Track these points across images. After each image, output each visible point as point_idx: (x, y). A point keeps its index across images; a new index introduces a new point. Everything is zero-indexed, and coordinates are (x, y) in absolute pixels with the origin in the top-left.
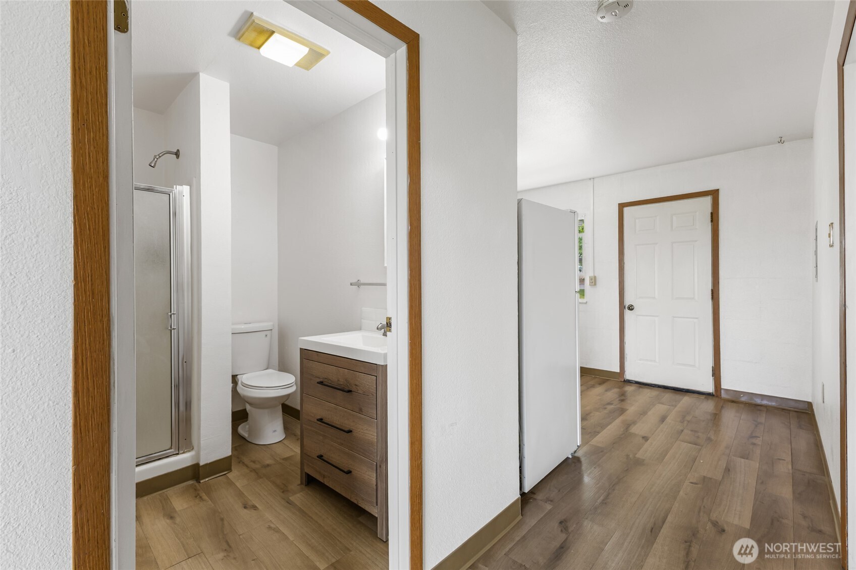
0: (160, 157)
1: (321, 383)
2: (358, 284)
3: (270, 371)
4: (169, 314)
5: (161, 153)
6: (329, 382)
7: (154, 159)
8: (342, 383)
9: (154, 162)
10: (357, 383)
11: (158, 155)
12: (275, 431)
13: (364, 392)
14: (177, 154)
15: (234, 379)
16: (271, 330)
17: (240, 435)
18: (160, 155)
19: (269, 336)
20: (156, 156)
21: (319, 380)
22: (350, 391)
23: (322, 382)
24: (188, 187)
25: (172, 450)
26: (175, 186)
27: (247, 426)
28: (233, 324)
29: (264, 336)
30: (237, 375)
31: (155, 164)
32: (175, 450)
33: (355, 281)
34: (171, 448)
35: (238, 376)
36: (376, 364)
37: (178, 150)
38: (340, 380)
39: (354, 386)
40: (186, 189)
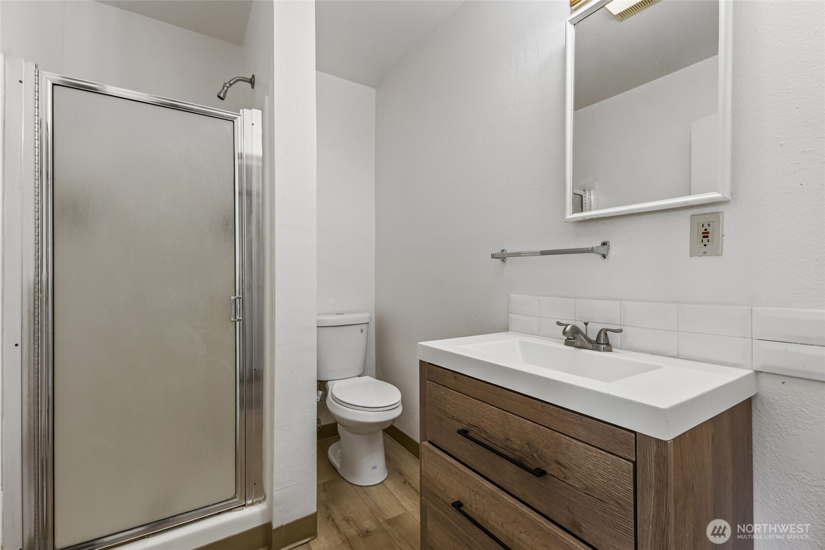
0: (231, 85)
1: (464, 433)
2: (502, 257)
3: (367, 379)
4: (233, 298)
5: (231, 81)
6: (483, 435)
7: (223, 88)
8: (516, 447)
9: (224, 91)
10: (563, 460)
11: (229, 82)
12: (374, 468)
13: (587, 489)
14: (252, 81)
15: (322, 386)
16: (368, 323)
17: (330, 462)
18: (231, 83)
19: (365, 331)
20: (226, 84)
21: (460, 427)
22: (540, 473)
23: (467, 432)
24: (260, 112)
25: (237, 499)
26: (241, 111)
27: (339, 451)
28: (318, 315)
29: (360, 331)
30: (327, 381)
31: (225, 94)
32: (241, 498)
33: (497, 251)
34: (235, 497)
35: (329, 383)
36: (635, 433)
37: (253, 76)
38: (512, 439)
39: (554, 465)
40: (256, 114)
